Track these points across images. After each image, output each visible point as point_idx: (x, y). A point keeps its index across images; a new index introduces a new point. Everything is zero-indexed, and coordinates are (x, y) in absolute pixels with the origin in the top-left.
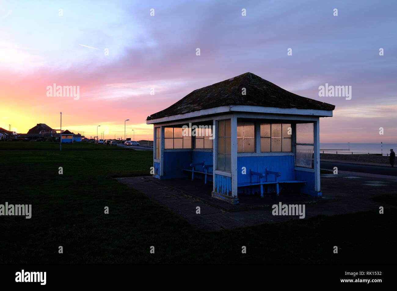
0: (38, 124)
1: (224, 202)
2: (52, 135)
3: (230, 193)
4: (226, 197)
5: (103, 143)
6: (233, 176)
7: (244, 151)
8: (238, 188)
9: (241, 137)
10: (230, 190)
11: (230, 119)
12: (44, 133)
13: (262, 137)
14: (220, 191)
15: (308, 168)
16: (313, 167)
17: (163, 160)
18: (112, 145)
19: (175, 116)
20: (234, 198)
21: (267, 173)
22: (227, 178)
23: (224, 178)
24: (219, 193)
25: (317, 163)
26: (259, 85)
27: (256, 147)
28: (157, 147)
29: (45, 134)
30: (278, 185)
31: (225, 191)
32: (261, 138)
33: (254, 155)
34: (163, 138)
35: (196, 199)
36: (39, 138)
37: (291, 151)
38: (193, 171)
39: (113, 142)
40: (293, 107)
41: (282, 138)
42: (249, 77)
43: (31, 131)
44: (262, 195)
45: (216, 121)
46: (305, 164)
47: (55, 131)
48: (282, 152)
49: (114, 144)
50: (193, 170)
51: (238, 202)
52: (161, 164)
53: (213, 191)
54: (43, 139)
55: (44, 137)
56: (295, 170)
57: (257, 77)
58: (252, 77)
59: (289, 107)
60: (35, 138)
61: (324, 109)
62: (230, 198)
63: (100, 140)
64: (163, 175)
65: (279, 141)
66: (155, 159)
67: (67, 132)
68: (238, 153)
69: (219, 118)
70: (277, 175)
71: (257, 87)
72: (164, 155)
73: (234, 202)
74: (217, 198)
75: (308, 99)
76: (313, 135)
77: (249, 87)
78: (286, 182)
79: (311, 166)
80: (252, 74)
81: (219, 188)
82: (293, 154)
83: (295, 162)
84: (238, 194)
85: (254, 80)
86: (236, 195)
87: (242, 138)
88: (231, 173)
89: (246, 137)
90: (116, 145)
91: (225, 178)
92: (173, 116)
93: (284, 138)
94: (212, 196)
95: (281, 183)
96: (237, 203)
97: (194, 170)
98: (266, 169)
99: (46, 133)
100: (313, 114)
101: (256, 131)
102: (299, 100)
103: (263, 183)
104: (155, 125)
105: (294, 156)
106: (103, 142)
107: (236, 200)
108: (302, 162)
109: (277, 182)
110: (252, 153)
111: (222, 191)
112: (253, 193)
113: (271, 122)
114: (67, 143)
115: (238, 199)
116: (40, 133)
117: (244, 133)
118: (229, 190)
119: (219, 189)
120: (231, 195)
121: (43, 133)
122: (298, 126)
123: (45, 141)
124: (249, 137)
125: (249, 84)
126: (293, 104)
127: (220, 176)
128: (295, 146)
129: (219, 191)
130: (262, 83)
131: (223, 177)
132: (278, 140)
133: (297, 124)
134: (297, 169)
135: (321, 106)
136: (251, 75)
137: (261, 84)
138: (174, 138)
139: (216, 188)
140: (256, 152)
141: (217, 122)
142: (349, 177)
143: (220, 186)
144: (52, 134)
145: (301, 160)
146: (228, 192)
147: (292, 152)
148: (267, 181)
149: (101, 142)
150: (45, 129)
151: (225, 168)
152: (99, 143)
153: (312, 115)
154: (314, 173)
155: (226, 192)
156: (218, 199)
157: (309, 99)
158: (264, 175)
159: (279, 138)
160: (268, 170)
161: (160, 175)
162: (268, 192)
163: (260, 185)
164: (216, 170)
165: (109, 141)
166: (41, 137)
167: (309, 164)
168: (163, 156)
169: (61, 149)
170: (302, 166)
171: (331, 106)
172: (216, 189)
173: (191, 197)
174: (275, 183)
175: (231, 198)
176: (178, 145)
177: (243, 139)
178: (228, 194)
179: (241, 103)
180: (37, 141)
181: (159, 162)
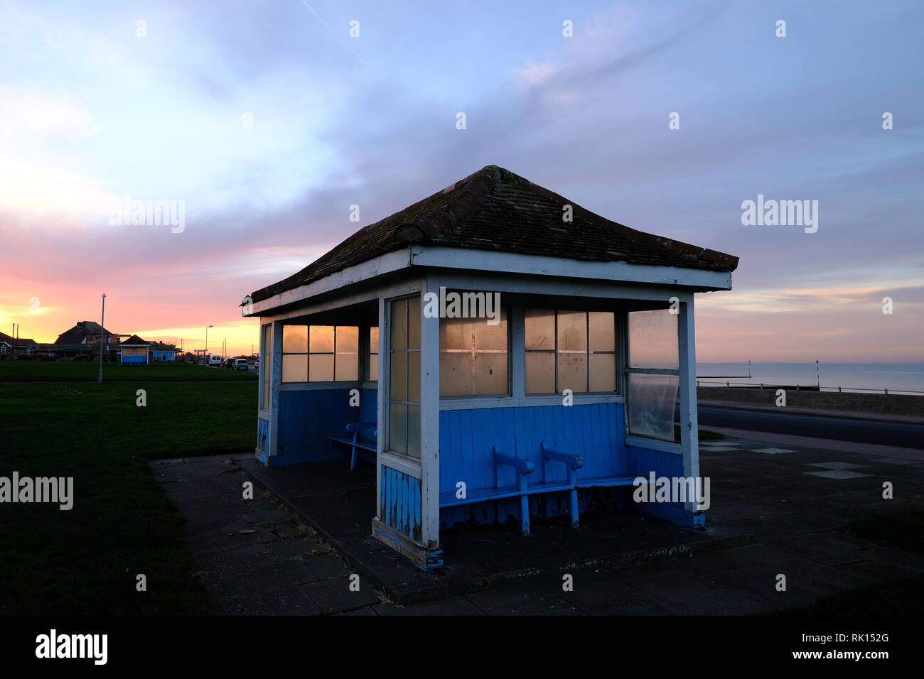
0: (78, 323)
1: (400, 557)
2: (108, 347)
3: (418, 532)
4: (409, 543)
5: (219, 364)
6: (425, 475)
7: (474, 393)
8: (443, 511)
9: (467, 351)
10: (418, 522)
11: (418, 295)
12: (92, 342)
13: (530, 351)
14: (393, 520)
15: (664, 440)
16: (678, 439)
17: (277, 414)
18: (238, 368)
19: (292, 291)
20: (427, 550)
21: (545, 457)
22: (411, 481)
23: (403, 479)
24: (391, 525)
25: (690, 426)
26: (521, 198)
27: (511, 380)
28: (267, 378)
29: (94, 344)
30: (574, 495)
31: (405, 523)
32: (528, 354)
33: (503, 403)
34: (280, 353)
35: (324, 542)
36: (79, 353)
37: (615, 391)
38: (354, 443)
39: (239, 362)
40: (616, 259)
41: (588, 353)
42: (493, 176)
43: (63, 338)
44: (526, 528)
45: (386, 300)
46: (655, 430)
47: (117, 337)
48: (588, 393)
49: (242, 366)
50: (354, 441)
51: (441, 562)
52: (270, 423)
53: (376, 518)
54: (90, 355)
55: (91, 351)
56: (627, 446)
57: (517, 177)
58: (502, 178)
59: (603, 258)
60: (70, 353)
61: (708, 269)
62: (417, 546)
63: (214, 358)
64: (275, 454)
65: (581, 360)
66: (261, 409)
67: (135, 340)
68: (441, 398)
69: (391, 293)
70: (572, 464)
71: (513, 203)
72: (280, 401)
73: (427, 563)
74: (386, 541)
75: (659, 240)
76: (677, 343)
77: (487, 202)
78: (598, 485)
79: (671, 437)
80: (502, 171)
81: (391, 509)
82: (618, 399)
83: (627, 421)
84: (441, 532)
85: (508, 185)
86: (435, 536)
87: (470, 354)
88: (420, 464)
89: (482, 351)
90: (247, 370)
91: (405, 479)
92: (289, 291)
93: (594, 353)
94: (374, 532)
95: (585, 488)
96: (436, 565)
97: (358, 441)
98: (542, 445)
99: (95, 342)
100: (676, 281)
101: (511, 332)
102: (633, 241)
103: (531, 492)
104: (264, 318)
105: (623, 404)
106: (219, 362)
107: (433, 555)
108: (647, 425)
109: (572, 487)
110: (500, 397)
111: (399, 521)
112: (502, 519)
113: (556, 306)
114: (134, 365)
115: (441, 552)
116: (84, 342)
117: (473, 337)
118: (415, 520)
119: (391, 513)
120: (421, 538)
121: (90, 342)
122: (635, 318)
123: (91, 360)
124: (490, 351)
125: (491, 194)
126: (616, 251)
127: (394, 473)
128: (627, 375)
129: (391, 519)
130: (530, 193)
131: (400, 476)
132: (576, 358)
133: (631, 314)
134: (632, 441)
135: (698, 259)
136: (498, 173)
137: (527, 197)
138: (308, 354)
139: (383, 508)
140: (511, 396)
141: (389, 303)
142: (766, 451)
143: (394, 504)
144: (110, 345)
145: (645, 417)
146: (412, 526)
147: (617, 392)
148: (543, 482)
149: (214, 362)
150: (94, 334)
151: (407, 447)
152: (212, 365)
153: (672, 282)
154: (681, 456)
155: (408, 526)
156: (385, 547)
157: (664, 239)
158: (530, 465)
159: (579, 352)
160: (546, 446)
161: (269, 455)
162: (549, 514)
163: (518, 498)
164: (385, 451)
165: (231, 361)
166: (84, 352)
167: (665, 429)
168: (276, 402)
169: (101, 379)
170: (648, 434)
171: (726, 259)
172: (383, 513)
173: (315, 532)
174: (566, 491)
175: (420, 548)
176: (322, 373)
177: (473, 355)
178: (411, 533)
179: (447, 241)
180: (74, 360)
181: (267, 419)
